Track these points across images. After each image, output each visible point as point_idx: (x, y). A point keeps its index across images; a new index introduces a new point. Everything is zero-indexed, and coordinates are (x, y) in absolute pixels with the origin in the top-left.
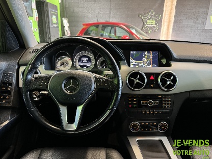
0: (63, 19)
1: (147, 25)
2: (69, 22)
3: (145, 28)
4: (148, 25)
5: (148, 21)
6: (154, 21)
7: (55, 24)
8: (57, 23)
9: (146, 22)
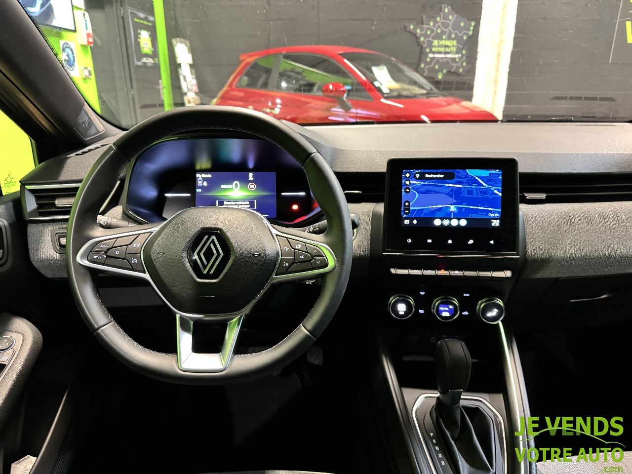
0: (174, 41)
1: (431, 55)
2: (193, 51)
3: (427, 64)
4: (437, 56)
5: (436, 43)
6: (455, 42)
7: (147, 55)
8: (155, 54)
9: (430, 45)
